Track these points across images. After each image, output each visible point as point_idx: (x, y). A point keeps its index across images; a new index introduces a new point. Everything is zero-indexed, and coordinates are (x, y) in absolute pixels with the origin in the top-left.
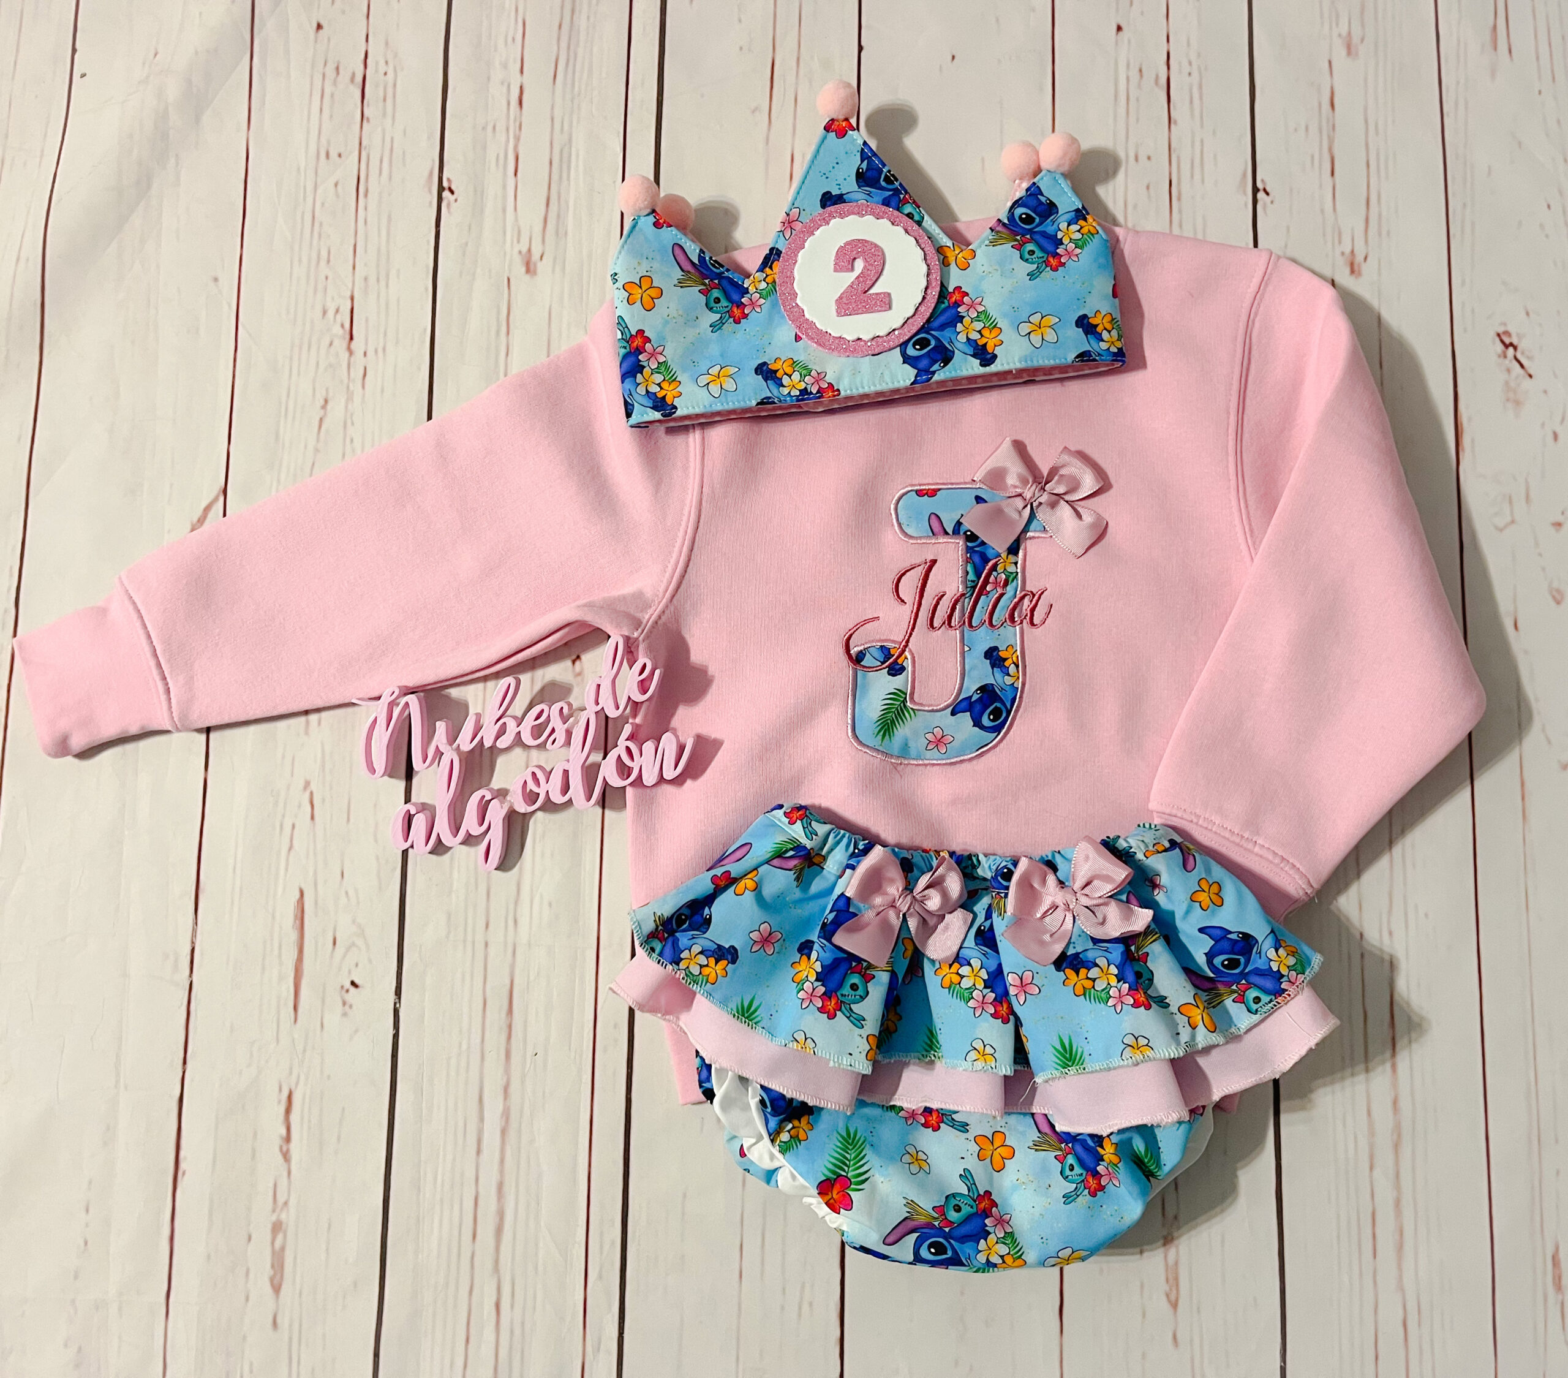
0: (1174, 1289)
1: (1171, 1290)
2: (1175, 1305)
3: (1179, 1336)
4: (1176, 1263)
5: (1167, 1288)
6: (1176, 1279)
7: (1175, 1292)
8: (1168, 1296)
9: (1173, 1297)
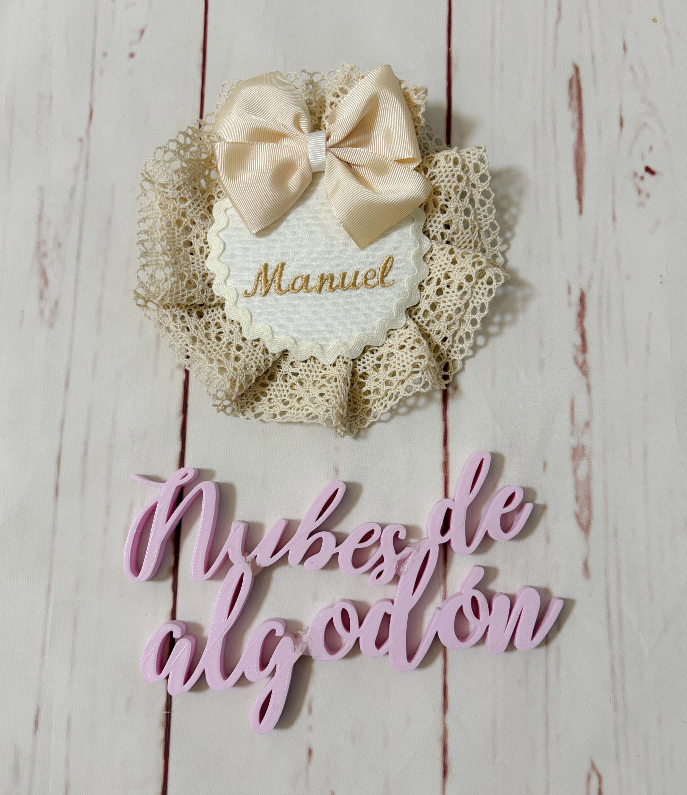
0: (585, 509)
1: (582, 510)
2: (586, 528)
3: (591, 565)
4: (589, 478)
5: (576, 507)
6: (589, 498)
7: (586, 512)
8: (577, 516)
9: (584, 519)
